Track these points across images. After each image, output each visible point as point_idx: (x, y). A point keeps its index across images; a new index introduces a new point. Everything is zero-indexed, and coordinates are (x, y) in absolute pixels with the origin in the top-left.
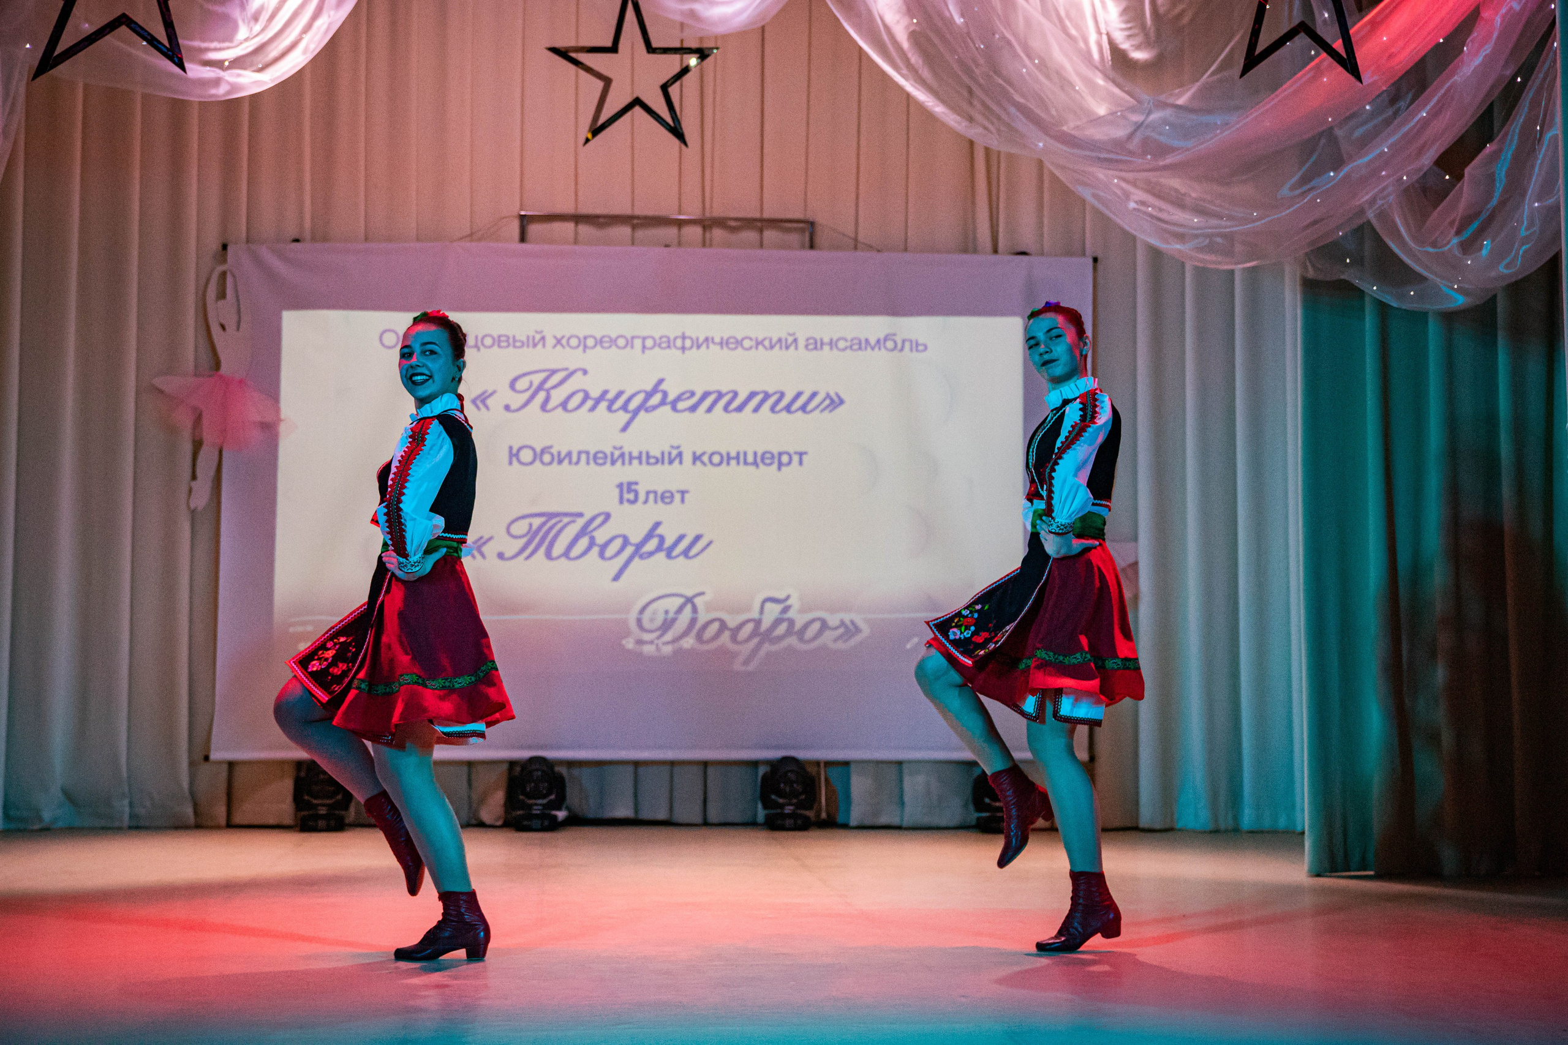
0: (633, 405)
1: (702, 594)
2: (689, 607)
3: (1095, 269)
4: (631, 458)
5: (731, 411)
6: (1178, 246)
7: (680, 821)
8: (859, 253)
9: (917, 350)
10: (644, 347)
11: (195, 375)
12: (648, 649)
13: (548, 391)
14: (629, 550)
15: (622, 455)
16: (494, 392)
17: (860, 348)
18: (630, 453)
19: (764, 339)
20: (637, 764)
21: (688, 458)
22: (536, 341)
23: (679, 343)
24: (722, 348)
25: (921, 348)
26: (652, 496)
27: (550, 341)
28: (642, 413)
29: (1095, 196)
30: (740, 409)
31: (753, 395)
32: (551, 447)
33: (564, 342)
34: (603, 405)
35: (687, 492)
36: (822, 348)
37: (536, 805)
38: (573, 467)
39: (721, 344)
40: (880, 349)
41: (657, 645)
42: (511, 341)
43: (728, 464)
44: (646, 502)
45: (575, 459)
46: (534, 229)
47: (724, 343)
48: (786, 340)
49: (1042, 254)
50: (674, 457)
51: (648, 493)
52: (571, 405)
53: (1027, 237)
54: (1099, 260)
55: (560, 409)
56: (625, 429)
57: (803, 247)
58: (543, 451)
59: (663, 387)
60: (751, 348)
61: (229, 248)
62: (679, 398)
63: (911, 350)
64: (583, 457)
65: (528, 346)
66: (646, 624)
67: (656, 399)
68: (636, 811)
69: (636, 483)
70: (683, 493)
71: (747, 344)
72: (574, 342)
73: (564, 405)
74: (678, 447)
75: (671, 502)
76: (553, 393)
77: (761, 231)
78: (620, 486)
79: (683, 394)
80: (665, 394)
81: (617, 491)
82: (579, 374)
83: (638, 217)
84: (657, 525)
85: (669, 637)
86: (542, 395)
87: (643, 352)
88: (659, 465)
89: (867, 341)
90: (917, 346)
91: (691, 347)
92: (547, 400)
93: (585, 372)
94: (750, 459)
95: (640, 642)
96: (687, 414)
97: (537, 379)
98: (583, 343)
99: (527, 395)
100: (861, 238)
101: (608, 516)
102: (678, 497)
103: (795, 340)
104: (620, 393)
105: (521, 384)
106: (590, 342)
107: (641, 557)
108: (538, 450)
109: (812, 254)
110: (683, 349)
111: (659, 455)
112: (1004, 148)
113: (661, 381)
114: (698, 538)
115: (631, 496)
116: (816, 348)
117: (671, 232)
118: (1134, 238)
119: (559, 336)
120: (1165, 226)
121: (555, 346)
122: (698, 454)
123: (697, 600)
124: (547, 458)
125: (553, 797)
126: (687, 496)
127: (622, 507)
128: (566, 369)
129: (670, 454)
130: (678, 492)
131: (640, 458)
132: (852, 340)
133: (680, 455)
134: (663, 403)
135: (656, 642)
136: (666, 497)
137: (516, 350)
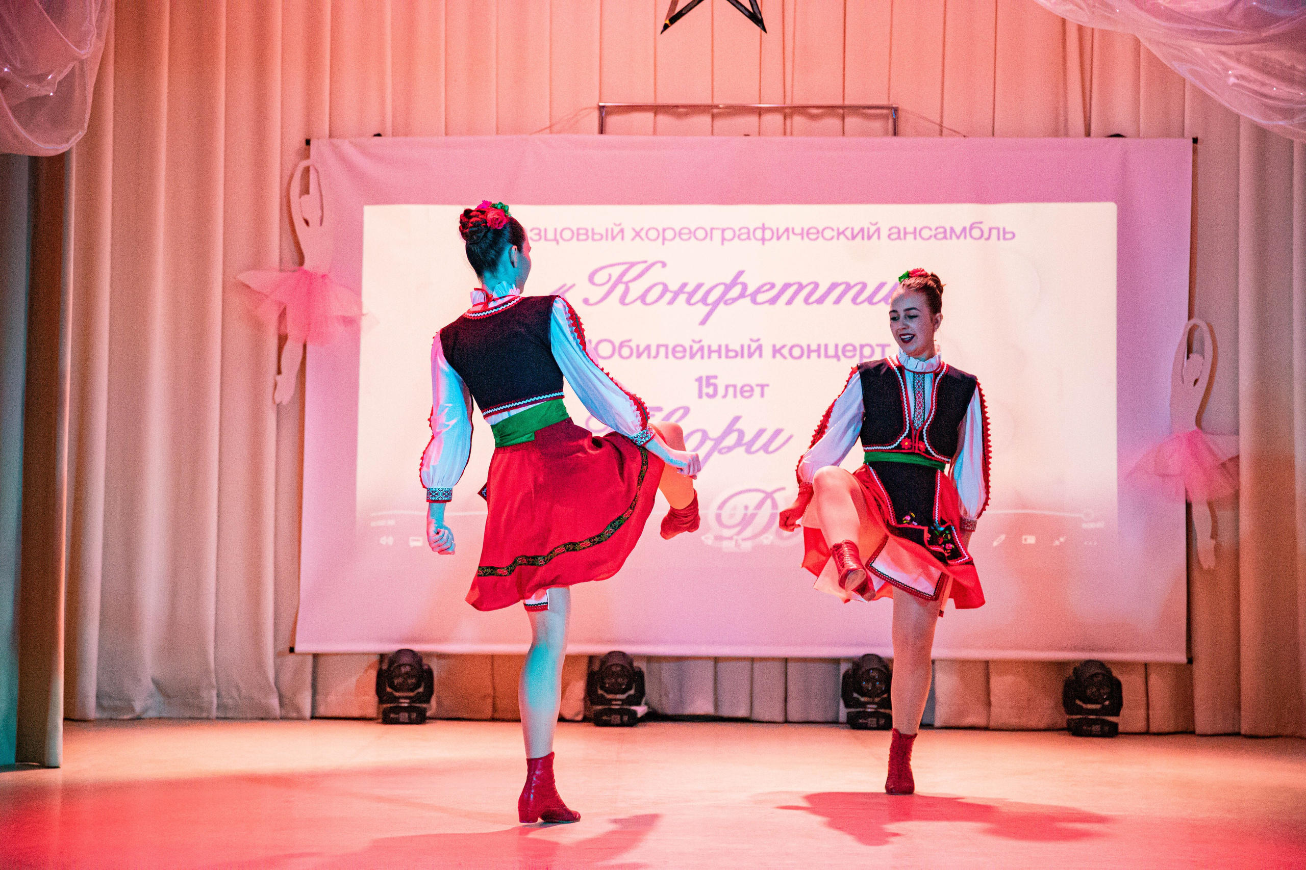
0: (711, 299)
1: (783, 489)
2: (769, 502)
3: (1195, 151)
4: (710, 351)
5: (812, 303)
6: (1282, 123)
7: (761, 718)
8: (944, 139)
9: (1004, 239)
10: (723, 239)
11: (281, 270)
12: (728, 545)
13: (627, 283)
14: (709, 444)
15: (701, 349)
16: (574, 285)
17: (945, 237)
18: (709, 347)
19: (847, 229)
20: (717, 660)
21: (767, 351)
22: (615, 234)
23: (759, 234)
24: (803, 238)
25: (1009, 236)
26: (731, 390)
27: (629, 234)
28: (722, 305)
29: (1194, 73)
30: (820, 301)
31: (834, 286)
32: (630, 341)
33: (643, 234)
34: (683, 297)
35: (768, 385)
36: (905, 238)
37: (615, 700)
38: (652, 360)
39: (802, 234)
40: (965, 237)
41: (737, 541)
42: (590, 234)
43: (809, 357)
44: (725, 396)
45: (653, 353)
46: (613, 121)
47: (805, 234)
48: (868, 229)
49: (1138, 136)
50: (753, 350)
51: (727, 387)
52: (650, 298)
53: (1122, 119)
54: (1199, 141)
55: (639, 302)
56: (703, 322)
57: (886, 134)
58: (622, 345)
59: (741, 279)
60: (832, 238)
61: (312, 142)
62: (758, 291)
63: (999, 239)
64: (662, 350)
65: (607, 239)
66: (725, 519)
67: (736, 291)
68: (716, 705)
69: (715, 377)
70: (762, 387)
71: (828, 234)
72: (652, 235)
73: (643, 298)
74: (758, 340)
75: (751, 396)
76: (631, 285)
77: (843, 118)
78: (699, 380)
79: (765, 285)
80: (745, 287)
81: (697, 384)
82: (660, 265)
83: (717, 107)
84: (737, 419)
85: (748, 532)
86: (621, 288)
87: (723, 244)
88: (739, 357)
89: (952, 229)
90: (1005, 234)
91: (772, 238)
92: (626, 291)
93: (664, 265)
94: (831, 352)
95: (719, 538)
96: (767, 305)
97: (616, 272)
98: (662, 236)
99: (606, 288)
100: (944, 125)
101: (687, 410)
102: (757, 390)
103: (878, 230)
104: (699, 286)
105: (599, 278)
106: (669, 234)
107: (720, 452)
108: (617, 344)
109: (896, 139)
110: (763, 240)
111: (739, 349)
112: (1099, 25)
113: (741, 273)
114: (778, 432)
115: (711, 390)
116: (899, 238)
117: (751, 121)
118: (1238, 117)
119: (638, 229)
120: (1271, 102)
121: (633, 239)
122: (778, 347)
123: (776, 496)
124: (626, 352)
125: (632, 692)
126: (766, 389)
127: (701, 400)
128: (645, 262)
129: (749, 347)
130: (758, 385)
131: (719, 351)
132: (936, 229)
133: (760, 348)
134: (742, 295)
135: (735, 537)
136: (745, 391)
137: (595, 243)
